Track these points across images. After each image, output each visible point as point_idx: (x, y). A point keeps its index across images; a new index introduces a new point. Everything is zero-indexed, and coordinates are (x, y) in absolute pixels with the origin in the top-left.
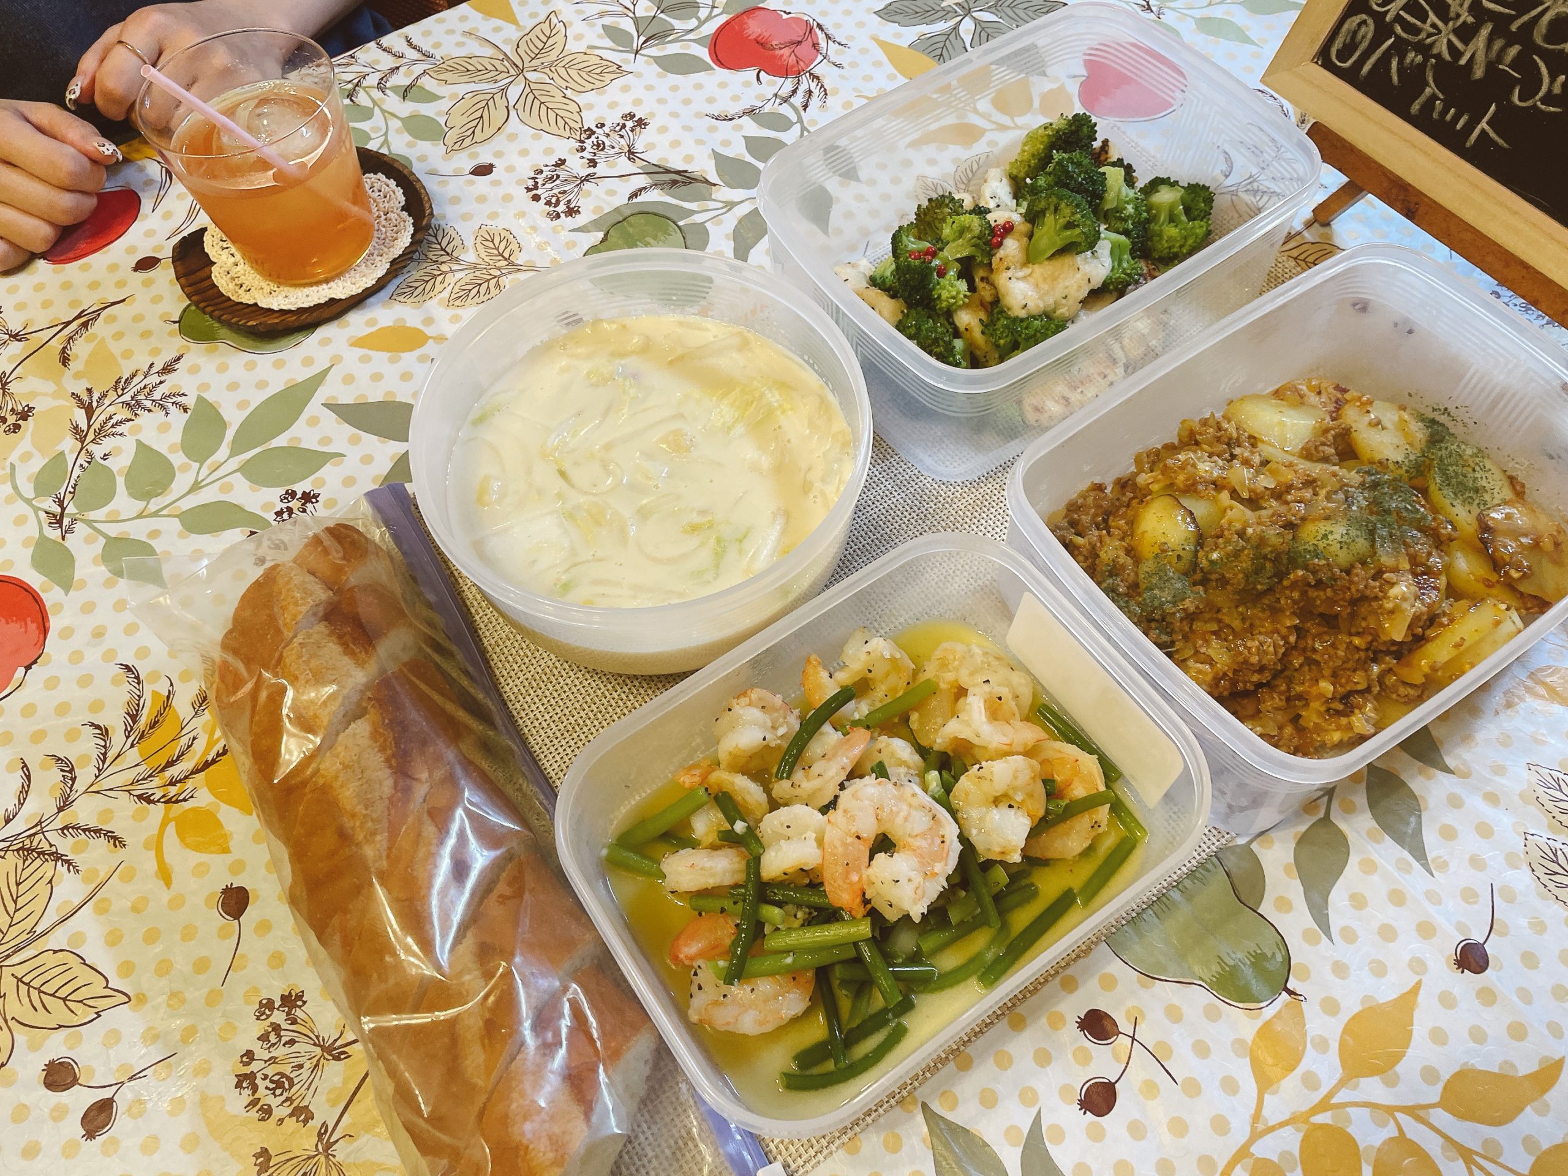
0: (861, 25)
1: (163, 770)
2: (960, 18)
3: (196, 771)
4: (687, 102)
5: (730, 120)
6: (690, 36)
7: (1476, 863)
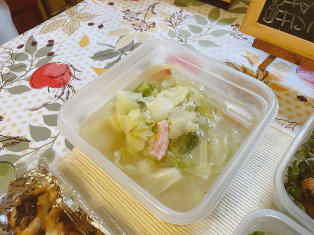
0: (86, 63)
2: (120, 55)
4: (20, 105)
5: (37, 109)
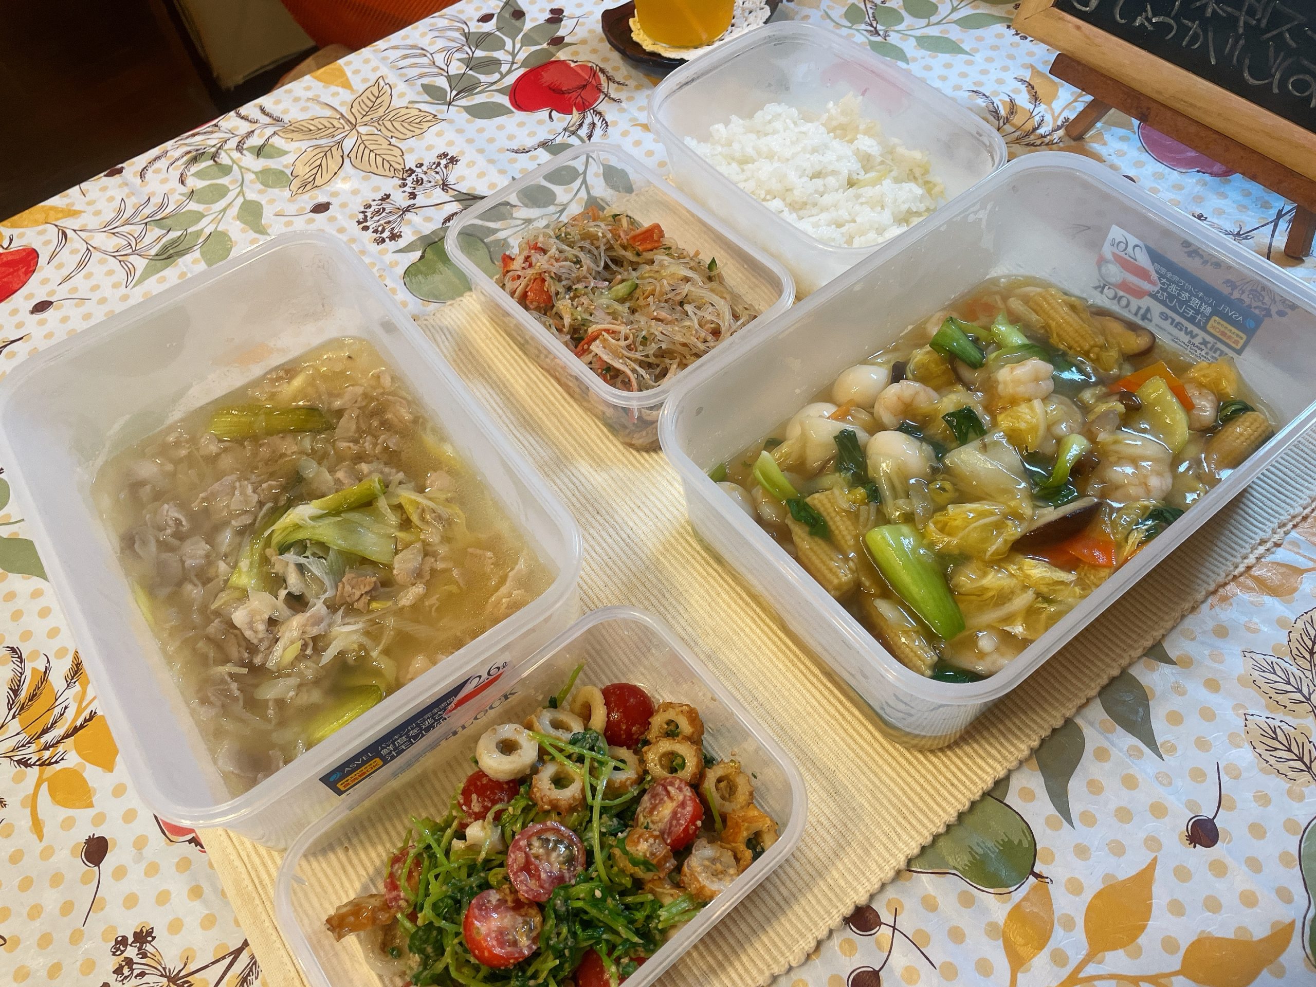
1: (39, 737)
3: (67, 736)
6: (494, 87)
7: (1202, 744)
